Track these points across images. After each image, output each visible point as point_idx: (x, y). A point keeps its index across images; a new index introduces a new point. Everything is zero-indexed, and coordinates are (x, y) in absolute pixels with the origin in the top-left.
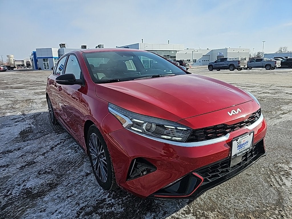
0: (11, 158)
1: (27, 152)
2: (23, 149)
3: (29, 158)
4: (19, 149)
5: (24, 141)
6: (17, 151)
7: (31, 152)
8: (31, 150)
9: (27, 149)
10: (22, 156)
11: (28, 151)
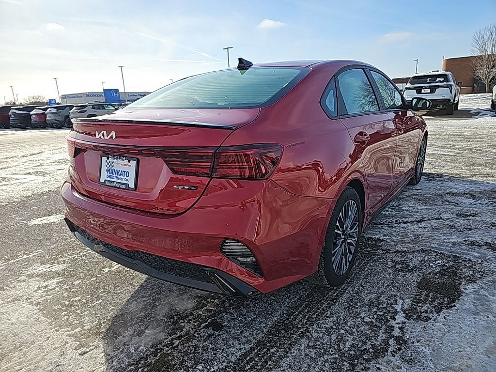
0: (487, 233)
1: (461, 231)
2: (465, 241)
3: (461, 221)
4: (472, 243)
5: (456, 258)
6: (477, 242)
7: (454, 230)
8: (452, 232)
9: (459, 237)
10: (470, 229)
11: (458, 233)
